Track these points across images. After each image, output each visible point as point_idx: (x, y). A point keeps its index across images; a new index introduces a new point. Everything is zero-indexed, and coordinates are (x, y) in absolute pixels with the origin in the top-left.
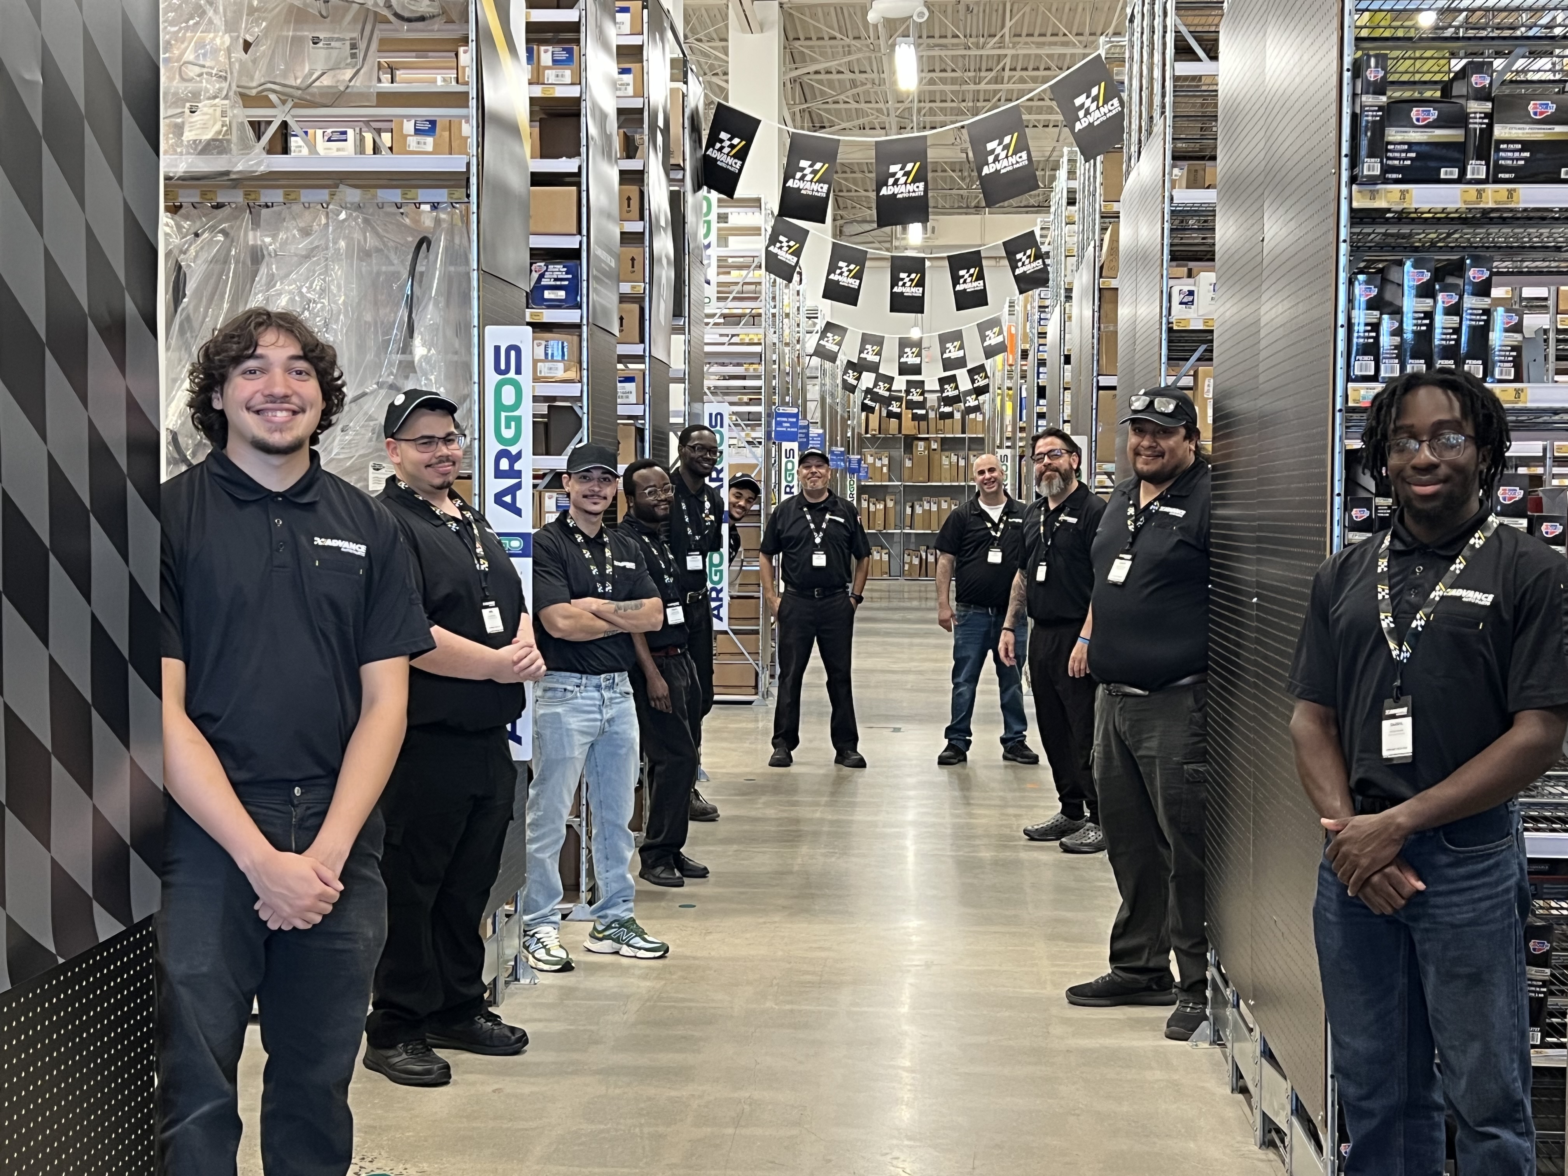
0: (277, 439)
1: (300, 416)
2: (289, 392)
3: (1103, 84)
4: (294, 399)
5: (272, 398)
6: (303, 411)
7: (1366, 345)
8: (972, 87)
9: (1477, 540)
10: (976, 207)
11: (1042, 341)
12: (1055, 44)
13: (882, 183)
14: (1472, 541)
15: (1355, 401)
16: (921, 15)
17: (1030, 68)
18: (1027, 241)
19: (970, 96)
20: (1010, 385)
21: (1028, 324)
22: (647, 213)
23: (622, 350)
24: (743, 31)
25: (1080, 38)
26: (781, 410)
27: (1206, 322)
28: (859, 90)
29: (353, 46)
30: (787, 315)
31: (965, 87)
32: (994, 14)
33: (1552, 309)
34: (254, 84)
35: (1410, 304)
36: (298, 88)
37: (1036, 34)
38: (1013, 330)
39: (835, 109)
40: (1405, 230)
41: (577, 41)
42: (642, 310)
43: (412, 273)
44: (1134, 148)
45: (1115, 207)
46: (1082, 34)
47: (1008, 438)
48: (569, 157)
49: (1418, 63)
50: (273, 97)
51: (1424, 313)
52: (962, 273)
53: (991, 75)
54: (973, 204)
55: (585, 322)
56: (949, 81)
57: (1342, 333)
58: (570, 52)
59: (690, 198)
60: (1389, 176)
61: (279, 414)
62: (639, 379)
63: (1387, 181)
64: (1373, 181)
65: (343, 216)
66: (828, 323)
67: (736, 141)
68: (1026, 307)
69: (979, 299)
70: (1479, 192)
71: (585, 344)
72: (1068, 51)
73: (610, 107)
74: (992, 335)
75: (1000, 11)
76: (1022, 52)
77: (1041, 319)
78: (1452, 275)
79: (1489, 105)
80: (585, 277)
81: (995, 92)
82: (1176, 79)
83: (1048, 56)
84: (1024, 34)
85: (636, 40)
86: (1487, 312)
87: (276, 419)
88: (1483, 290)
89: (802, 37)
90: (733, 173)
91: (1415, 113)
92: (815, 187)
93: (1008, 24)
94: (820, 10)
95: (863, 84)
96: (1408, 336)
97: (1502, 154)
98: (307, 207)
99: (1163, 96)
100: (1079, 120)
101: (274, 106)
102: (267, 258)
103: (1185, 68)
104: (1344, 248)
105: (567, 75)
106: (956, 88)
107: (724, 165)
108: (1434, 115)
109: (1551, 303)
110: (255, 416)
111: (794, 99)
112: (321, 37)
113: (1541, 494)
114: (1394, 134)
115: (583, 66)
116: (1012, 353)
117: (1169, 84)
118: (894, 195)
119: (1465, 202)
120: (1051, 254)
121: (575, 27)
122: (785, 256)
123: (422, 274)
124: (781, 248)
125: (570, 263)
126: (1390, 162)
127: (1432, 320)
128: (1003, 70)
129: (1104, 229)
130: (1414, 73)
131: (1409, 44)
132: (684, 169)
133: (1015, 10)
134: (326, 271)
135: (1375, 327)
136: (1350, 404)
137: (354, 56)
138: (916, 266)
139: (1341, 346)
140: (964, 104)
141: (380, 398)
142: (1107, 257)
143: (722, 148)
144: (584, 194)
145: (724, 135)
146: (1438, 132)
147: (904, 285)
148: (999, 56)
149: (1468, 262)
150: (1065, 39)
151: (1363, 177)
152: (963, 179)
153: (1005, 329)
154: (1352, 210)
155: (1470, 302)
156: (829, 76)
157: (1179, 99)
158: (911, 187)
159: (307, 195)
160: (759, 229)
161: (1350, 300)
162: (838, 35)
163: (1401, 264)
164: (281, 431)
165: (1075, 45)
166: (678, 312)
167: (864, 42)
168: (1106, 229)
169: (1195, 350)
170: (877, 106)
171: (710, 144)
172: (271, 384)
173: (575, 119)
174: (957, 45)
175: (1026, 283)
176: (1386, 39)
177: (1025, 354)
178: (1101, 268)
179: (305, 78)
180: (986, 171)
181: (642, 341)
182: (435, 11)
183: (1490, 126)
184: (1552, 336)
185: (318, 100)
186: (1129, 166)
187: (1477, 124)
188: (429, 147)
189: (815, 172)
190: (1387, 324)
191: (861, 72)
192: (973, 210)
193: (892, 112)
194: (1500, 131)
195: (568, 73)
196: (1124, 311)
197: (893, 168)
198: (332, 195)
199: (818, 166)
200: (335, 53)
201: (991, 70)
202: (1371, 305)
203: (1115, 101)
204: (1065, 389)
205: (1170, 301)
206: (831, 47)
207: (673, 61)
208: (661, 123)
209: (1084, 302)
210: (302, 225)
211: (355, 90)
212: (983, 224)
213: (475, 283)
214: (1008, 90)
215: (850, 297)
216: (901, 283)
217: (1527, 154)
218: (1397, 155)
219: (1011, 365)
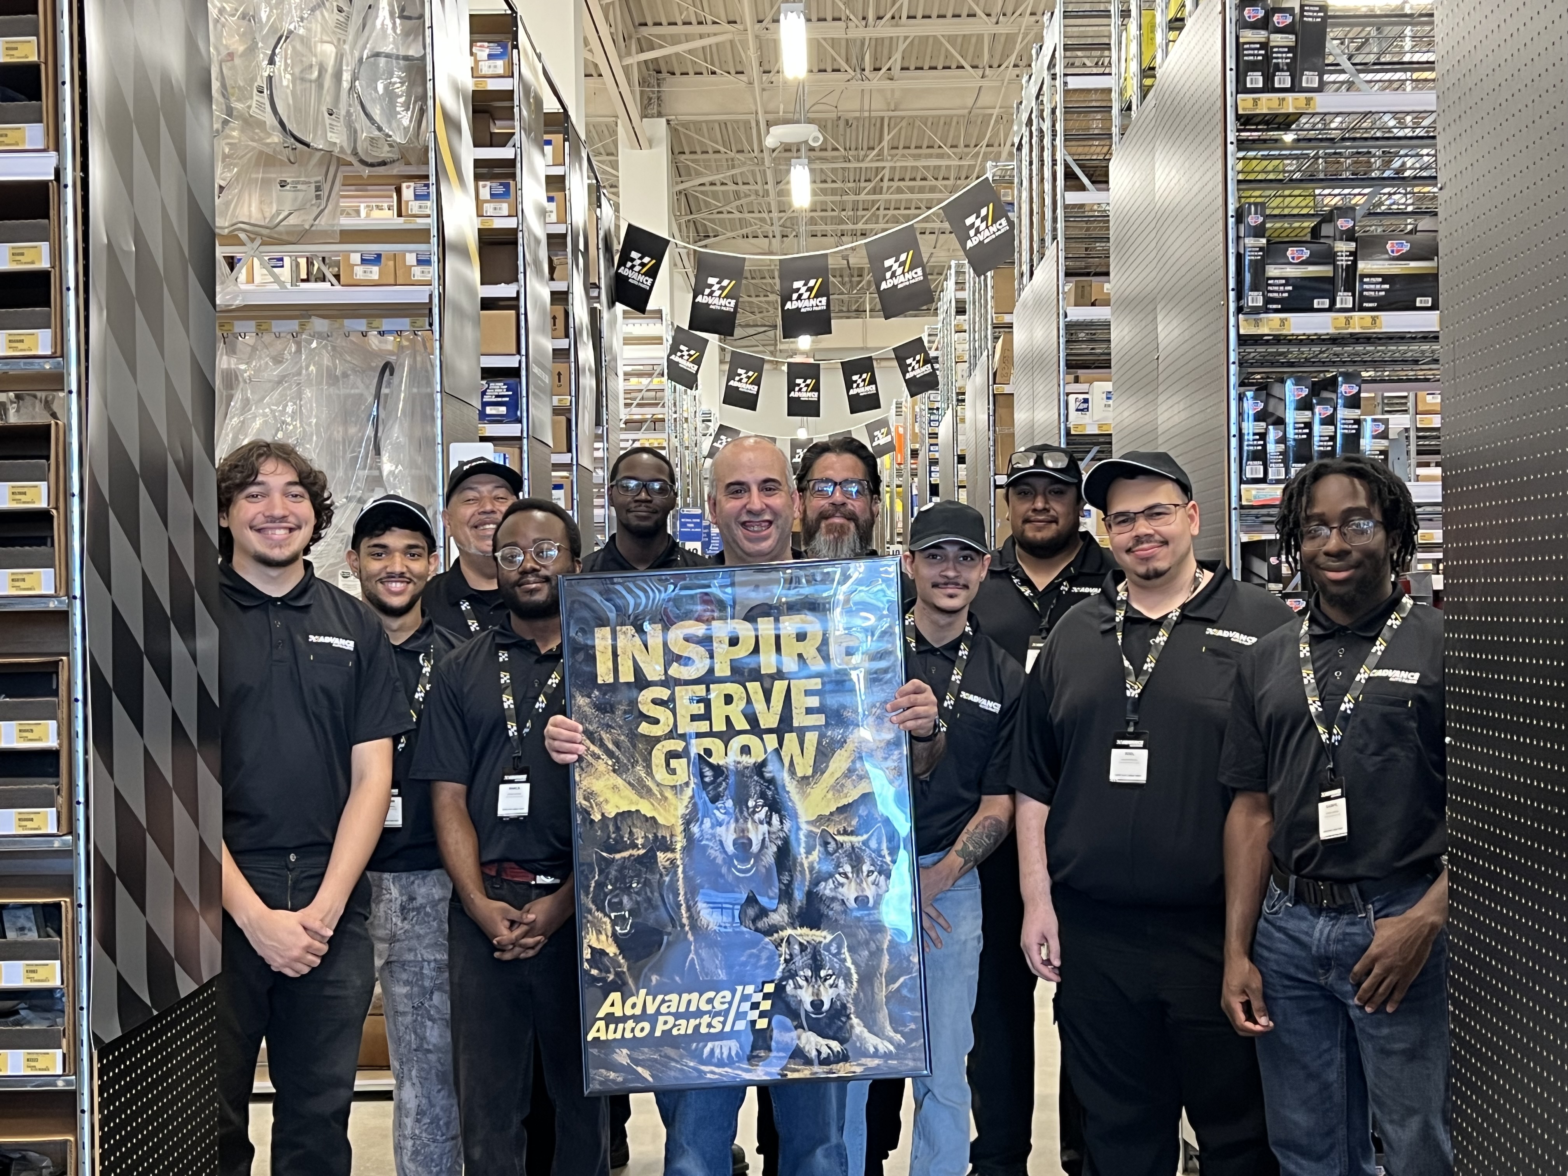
0: (278, 554)
1: (296, 533)
2: (287, 513)
3: (991, 206)
4: (291, 519)
5: (273, 519)
6: (299, 527)
7: (1255, 452)
8: (853, 197)
9: (1394, 621)
10: (857, 311)
11: (933, 441)
12: (930, 156)
13: (787, 298)
14: (1389, 622)
15: (1247, 500)
16: (816, 139)
17: (907, 178)
18: (917, 346)
19: (850, 206)
20: (899, 483)
21: (917, 425)
22: (572, 331)
23: (556, 459)
24: (632, 148)
25: (955, 150)
26: (686, 511)
27: (1100, 427)
28: (743, 201)
29: (318, 189)
30: (686, 419)
31: (845, 198)
32: (872, 128)
33: (1412, 411)
34: (227, 224)
35: (1292, 416)
36: (267, 228)
37: (913, 146)
38: (901, 430)
39: (719, 219)
40: (1282, 349)
41: (513, 176)
42: (569, 421)
43: (378, 396)
44: (1025, 268)
45: (1007, 318)
46: (956, 147)
47: (899, 534)
48: (507, 283)
49: (1288, 199)
50: (242, 236)
51: (1304, 423)
52: (855, 378)
53: (870, 185)
54: (854, 308)
55: (525, 435)
56: (829, 192)
57: (1234, 442)
58: (507, 186)
59: (605, 315)
60: (1270, 306)
61: (278, 532)
62: (567, 486)
63: (1267, 311)
64: (1256, 311)
65: (314, 345)
66: (721, 426)
67: (646, 260)
68: (913, 409)
69: (872, 402)
70: (1347, 319)
71: (525, 456)
72: (943, 163)
73: (541, 233)
74: (880, 436)
75: (878, 125)
76: (898, 164)
77: (930, 421)
78: (1326, 389)
79: (1354, 244)
80: (524, 393)
81: (874, 202)
82: (1066, 207)
83: (924, 167)
84: (901, 146)
85: (558, 171)
86: (1357, 422)
87: (275, 537)
88: (1354, 402)
89: (687, 151)
90: (644, 289)
91: (1291, 252)
92: (723, 302)
93: (887, 138)
94: (704, 125)
95: (746, 196)
96: (1291, 443)
97: (1365, 286)
98: (278, 337)
99: (1055, 220)
100: (970, 238)
101: (243, 244)
102: (242, 384)
103: (1074, 198)
104: (1233, 369)
105: (505, 208)
106: (838, 198)
107: (636, 283)
108: (1306, 254)
109: (1411, 404)
110: (257, 534)
111: (680, 211)
112: (289, 180)
113: (1409, 578)
114: (1272, 271)
115: (519, 199)
116: (900, 452)
117: (1060, 212)
118: (798, 309)
119: (1336, 328)
120: (940, 359)
121: (511, 163)
122: (685, 364)
123: (386, 395)
124: (682, 356)
125: (511, 381)
126: (1270, 295)
127: (1311, 429)
128: (882, 180)
129: (996, 339)
130: (1283, 208)
131: (1280, 186)
132: (599, 287)
133: (892, 125)
134: (299, 395)
135: (1263, 436)
136: (1244, 503)
137: (318, 197)
138: (811, 372)
139: (1234, 453)
140: (844, 213)
141: (348, 511)
142: (1000, 364)
143: (633, 267)
144: (522, 317)
145: (634, 255)
146: (1311, 268)
147: (800, 390)
148: (877, 168)
149: (1340, 379)
150: (940, 151)
151: (1248, 307)
152: (843, 284)
153: (893, 429)
154: (1239, 336)
155: (1343, 413)
156: (713, 188)
157: (1069, 224)
158: (813, 302)
159: (278, 326)
160: (661, 338)
161: (1240, 414)
162: (722, 149)
163: (1283, 381)
164: (281, 547)
165: (949, 157)
166: (598, 423)
167: (749, 155)
168: (998, 338)
169: (1088, 452)
170: (760, 215)
171: (622, 263)
172: (271, 505)
173: (511, 247)
174: (836, 158)
175: (916, 387)
176: (1260, 181)
177: (915, 454)
178: (995, 374)
179: (273, 217)
180: (884, 286)
181: (569, 450)
182: (395, 157)
183: (1355, 262)
184: (1413, 434)
185: (285, 237)
186: (1021, 282)
187: (1343, 261)
188: (375, 276)
189: (722, 289)
190: (1273, 434)
191: (744, 184)
192: (853, 314)
193: (775, 221)
194: (1363, 266)
195: (505, 206)
196: (1020, 416)
197: (797, 285)
198: (302, 325)
199: (725, 282)
200: (301, 195)
201: (869, 180)
202: (1258, 417)
203: (1003, 221)
204: (959, 487)
205: (1067, 409)
206: (716, 160)
207: (589, 186)
208: (581, 247)
209: (978, 404)
210: (274, 353)
211: (319, 228)
212: (865, 327)
213: (438, 404)
214: (886, 201)
215: (749, 402)
216: (797, 389)
217: (1387, 286)
218: (1276, 288)
219: (899, 464)
